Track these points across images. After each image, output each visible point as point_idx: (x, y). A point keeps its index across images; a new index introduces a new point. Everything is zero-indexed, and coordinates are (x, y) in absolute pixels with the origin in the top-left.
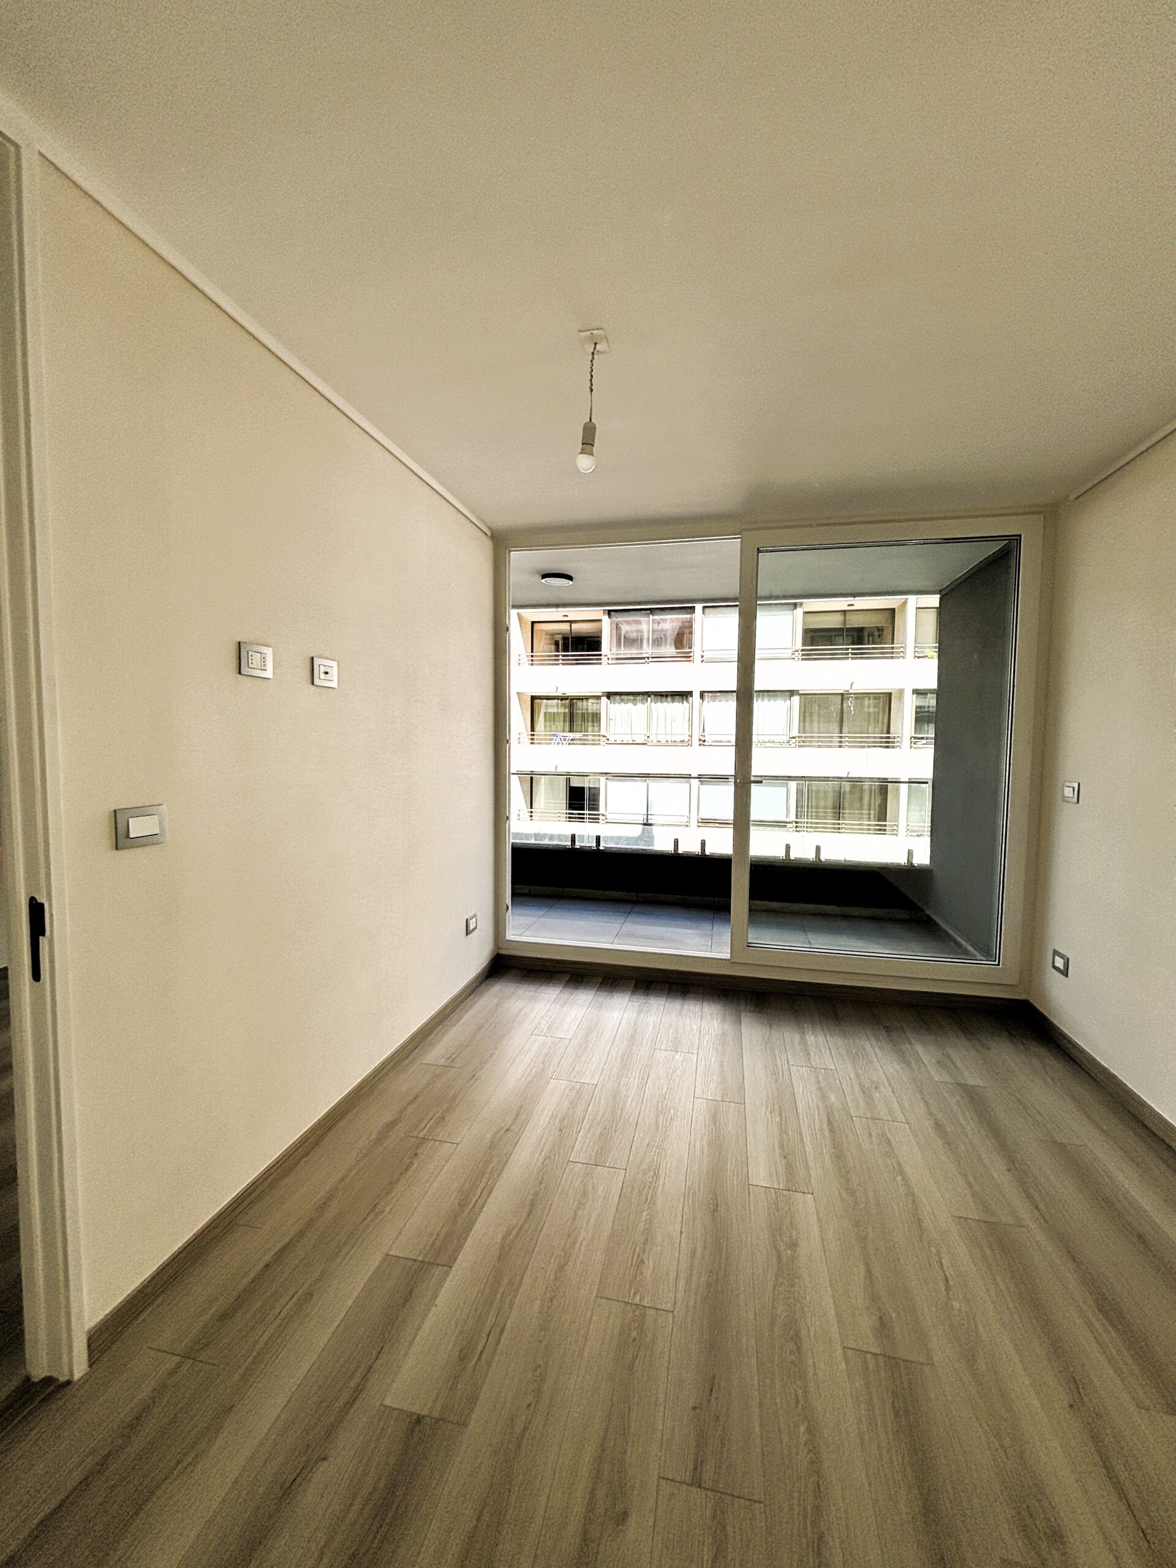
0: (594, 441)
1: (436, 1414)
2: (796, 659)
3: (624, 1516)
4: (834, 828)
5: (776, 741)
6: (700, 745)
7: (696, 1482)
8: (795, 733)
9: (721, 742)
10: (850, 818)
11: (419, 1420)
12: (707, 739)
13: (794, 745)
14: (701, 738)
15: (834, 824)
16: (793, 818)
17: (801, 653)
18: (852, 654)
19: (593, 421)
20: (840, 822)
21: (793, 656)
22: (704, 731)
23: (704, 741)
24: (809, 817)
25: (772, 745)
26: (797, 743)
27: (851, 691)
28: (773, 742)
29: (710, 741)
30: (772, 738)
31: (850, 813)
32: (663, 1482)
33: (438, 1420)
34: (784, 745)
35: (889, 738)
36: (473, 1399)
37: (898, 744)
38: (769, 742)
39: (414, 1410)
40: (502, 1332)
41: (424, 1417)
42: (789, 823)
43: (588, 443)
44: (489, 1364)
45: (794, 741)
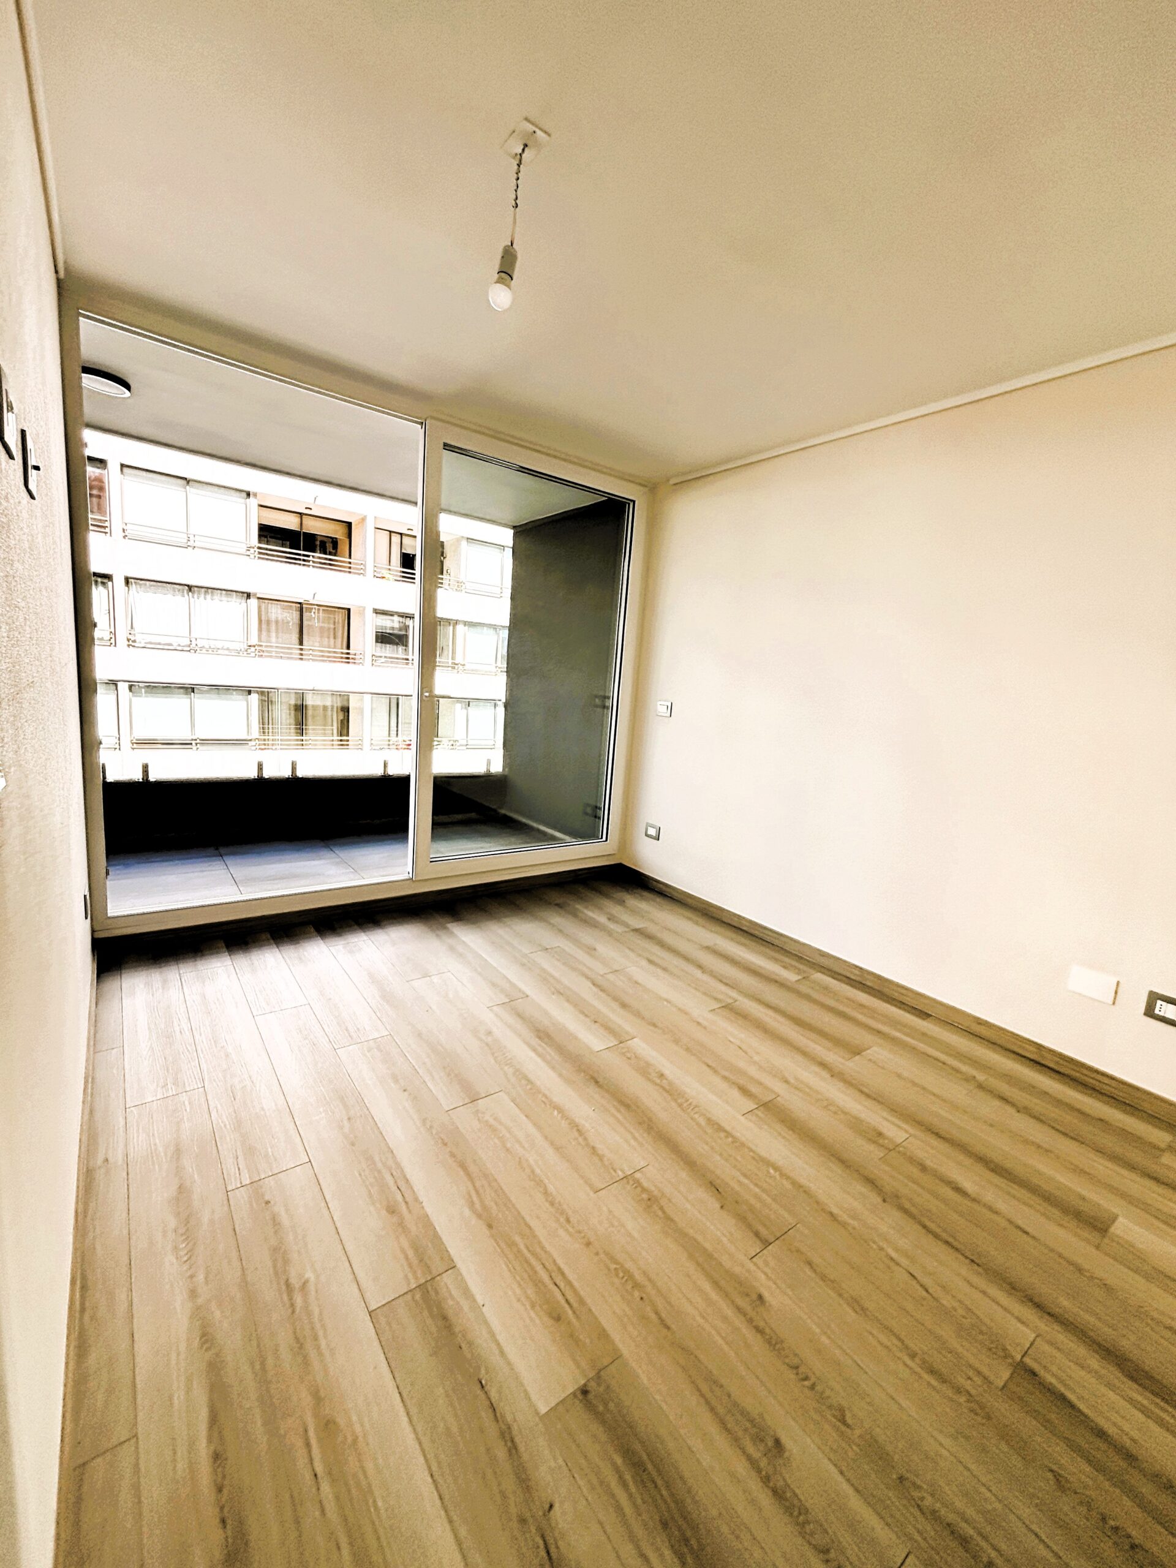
0: (513, 270)
1: (592, 1374)
2: (252, 556)
3: (760, 1297)
4: (297, 745)
5: (231, 648)
6: (129, 646)
7: (767, 1244)
8: (254, 640)
9: (159, 644)
10: (314, 733)
11: (585, 1392)
12: (138, 638)
13: (253, 655)
14: (130, 637)
15: (297, 740)
16: (255, 732)
17: (257, 550)
18: (313, 562)
19: (514, 246)
20: (304, 738)
21: (248, 553)
22: (132, 627)
23: (134, 641)
24: (270, 734)
25: (226, 652)
26: (257, 653)
27: (311, 602)
28: (228, 649)
29: (143, 642)
30: (227, 645)
31: (314, 729)
32: (754, 1259)
33: (598, 1376)
34: (241, 654)
35: (348, 654)
36: (603, 1335)
37: (361, 661)
38: (222, 649)
39: (571, 1390)
40: (563, 1274)
41: (585, 1385)
42: (251, 740)
43: (506, 272)
44: (582, 1302)
45: (253, 649)
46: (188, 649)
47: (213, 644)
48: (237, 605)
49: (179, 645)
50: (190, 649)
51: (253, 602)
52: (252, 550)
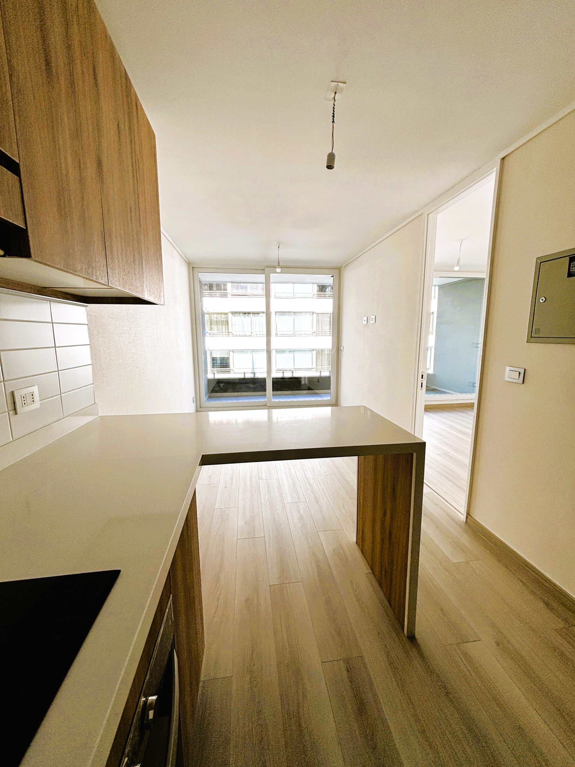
2: (315, 298)
6: (276, 336)
8: (315, 330)
9: (285, 334)
16: (315, 366)
23: (277, 334)
26: (315, 335)
28: (306, 334)
29: (280, 334)
34: (311, 336)
38: (304, 334)
45: (314, 333)
46: (293, 335)
47: (301, 333)
48: (309, 317)
49: (290, 334)
50: (294, 335)
51: (315, 315)
52: (315, 295)
